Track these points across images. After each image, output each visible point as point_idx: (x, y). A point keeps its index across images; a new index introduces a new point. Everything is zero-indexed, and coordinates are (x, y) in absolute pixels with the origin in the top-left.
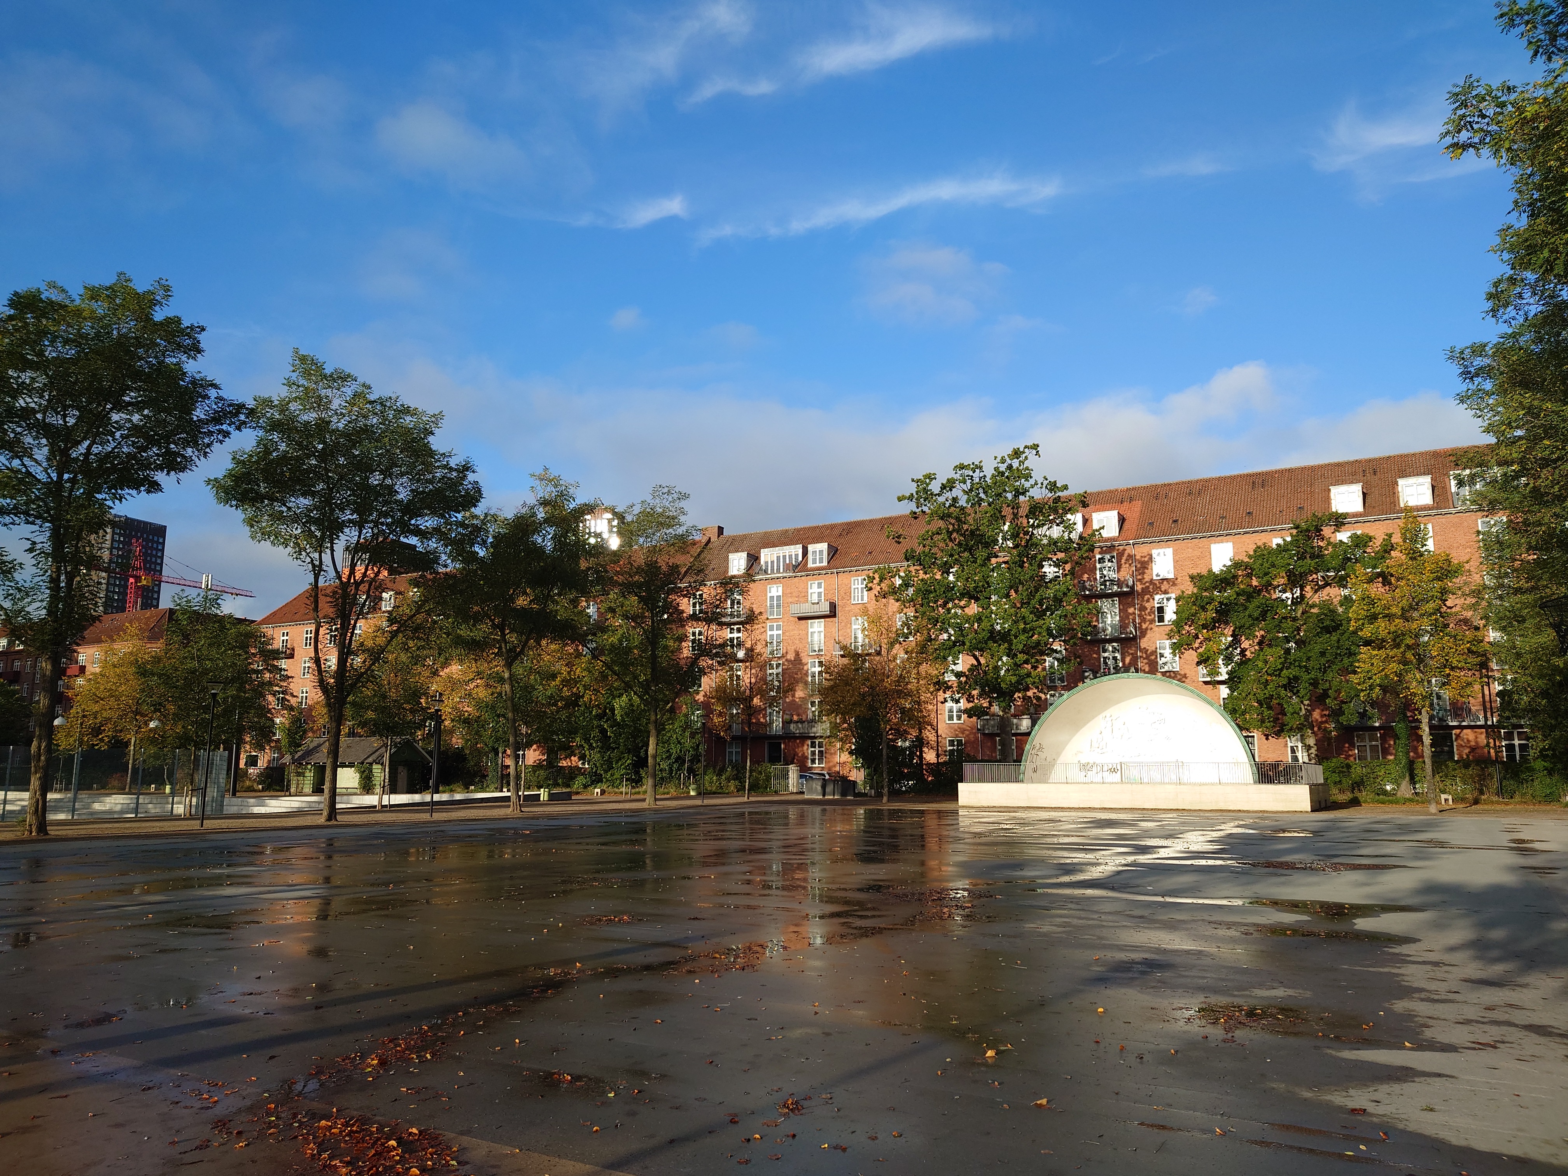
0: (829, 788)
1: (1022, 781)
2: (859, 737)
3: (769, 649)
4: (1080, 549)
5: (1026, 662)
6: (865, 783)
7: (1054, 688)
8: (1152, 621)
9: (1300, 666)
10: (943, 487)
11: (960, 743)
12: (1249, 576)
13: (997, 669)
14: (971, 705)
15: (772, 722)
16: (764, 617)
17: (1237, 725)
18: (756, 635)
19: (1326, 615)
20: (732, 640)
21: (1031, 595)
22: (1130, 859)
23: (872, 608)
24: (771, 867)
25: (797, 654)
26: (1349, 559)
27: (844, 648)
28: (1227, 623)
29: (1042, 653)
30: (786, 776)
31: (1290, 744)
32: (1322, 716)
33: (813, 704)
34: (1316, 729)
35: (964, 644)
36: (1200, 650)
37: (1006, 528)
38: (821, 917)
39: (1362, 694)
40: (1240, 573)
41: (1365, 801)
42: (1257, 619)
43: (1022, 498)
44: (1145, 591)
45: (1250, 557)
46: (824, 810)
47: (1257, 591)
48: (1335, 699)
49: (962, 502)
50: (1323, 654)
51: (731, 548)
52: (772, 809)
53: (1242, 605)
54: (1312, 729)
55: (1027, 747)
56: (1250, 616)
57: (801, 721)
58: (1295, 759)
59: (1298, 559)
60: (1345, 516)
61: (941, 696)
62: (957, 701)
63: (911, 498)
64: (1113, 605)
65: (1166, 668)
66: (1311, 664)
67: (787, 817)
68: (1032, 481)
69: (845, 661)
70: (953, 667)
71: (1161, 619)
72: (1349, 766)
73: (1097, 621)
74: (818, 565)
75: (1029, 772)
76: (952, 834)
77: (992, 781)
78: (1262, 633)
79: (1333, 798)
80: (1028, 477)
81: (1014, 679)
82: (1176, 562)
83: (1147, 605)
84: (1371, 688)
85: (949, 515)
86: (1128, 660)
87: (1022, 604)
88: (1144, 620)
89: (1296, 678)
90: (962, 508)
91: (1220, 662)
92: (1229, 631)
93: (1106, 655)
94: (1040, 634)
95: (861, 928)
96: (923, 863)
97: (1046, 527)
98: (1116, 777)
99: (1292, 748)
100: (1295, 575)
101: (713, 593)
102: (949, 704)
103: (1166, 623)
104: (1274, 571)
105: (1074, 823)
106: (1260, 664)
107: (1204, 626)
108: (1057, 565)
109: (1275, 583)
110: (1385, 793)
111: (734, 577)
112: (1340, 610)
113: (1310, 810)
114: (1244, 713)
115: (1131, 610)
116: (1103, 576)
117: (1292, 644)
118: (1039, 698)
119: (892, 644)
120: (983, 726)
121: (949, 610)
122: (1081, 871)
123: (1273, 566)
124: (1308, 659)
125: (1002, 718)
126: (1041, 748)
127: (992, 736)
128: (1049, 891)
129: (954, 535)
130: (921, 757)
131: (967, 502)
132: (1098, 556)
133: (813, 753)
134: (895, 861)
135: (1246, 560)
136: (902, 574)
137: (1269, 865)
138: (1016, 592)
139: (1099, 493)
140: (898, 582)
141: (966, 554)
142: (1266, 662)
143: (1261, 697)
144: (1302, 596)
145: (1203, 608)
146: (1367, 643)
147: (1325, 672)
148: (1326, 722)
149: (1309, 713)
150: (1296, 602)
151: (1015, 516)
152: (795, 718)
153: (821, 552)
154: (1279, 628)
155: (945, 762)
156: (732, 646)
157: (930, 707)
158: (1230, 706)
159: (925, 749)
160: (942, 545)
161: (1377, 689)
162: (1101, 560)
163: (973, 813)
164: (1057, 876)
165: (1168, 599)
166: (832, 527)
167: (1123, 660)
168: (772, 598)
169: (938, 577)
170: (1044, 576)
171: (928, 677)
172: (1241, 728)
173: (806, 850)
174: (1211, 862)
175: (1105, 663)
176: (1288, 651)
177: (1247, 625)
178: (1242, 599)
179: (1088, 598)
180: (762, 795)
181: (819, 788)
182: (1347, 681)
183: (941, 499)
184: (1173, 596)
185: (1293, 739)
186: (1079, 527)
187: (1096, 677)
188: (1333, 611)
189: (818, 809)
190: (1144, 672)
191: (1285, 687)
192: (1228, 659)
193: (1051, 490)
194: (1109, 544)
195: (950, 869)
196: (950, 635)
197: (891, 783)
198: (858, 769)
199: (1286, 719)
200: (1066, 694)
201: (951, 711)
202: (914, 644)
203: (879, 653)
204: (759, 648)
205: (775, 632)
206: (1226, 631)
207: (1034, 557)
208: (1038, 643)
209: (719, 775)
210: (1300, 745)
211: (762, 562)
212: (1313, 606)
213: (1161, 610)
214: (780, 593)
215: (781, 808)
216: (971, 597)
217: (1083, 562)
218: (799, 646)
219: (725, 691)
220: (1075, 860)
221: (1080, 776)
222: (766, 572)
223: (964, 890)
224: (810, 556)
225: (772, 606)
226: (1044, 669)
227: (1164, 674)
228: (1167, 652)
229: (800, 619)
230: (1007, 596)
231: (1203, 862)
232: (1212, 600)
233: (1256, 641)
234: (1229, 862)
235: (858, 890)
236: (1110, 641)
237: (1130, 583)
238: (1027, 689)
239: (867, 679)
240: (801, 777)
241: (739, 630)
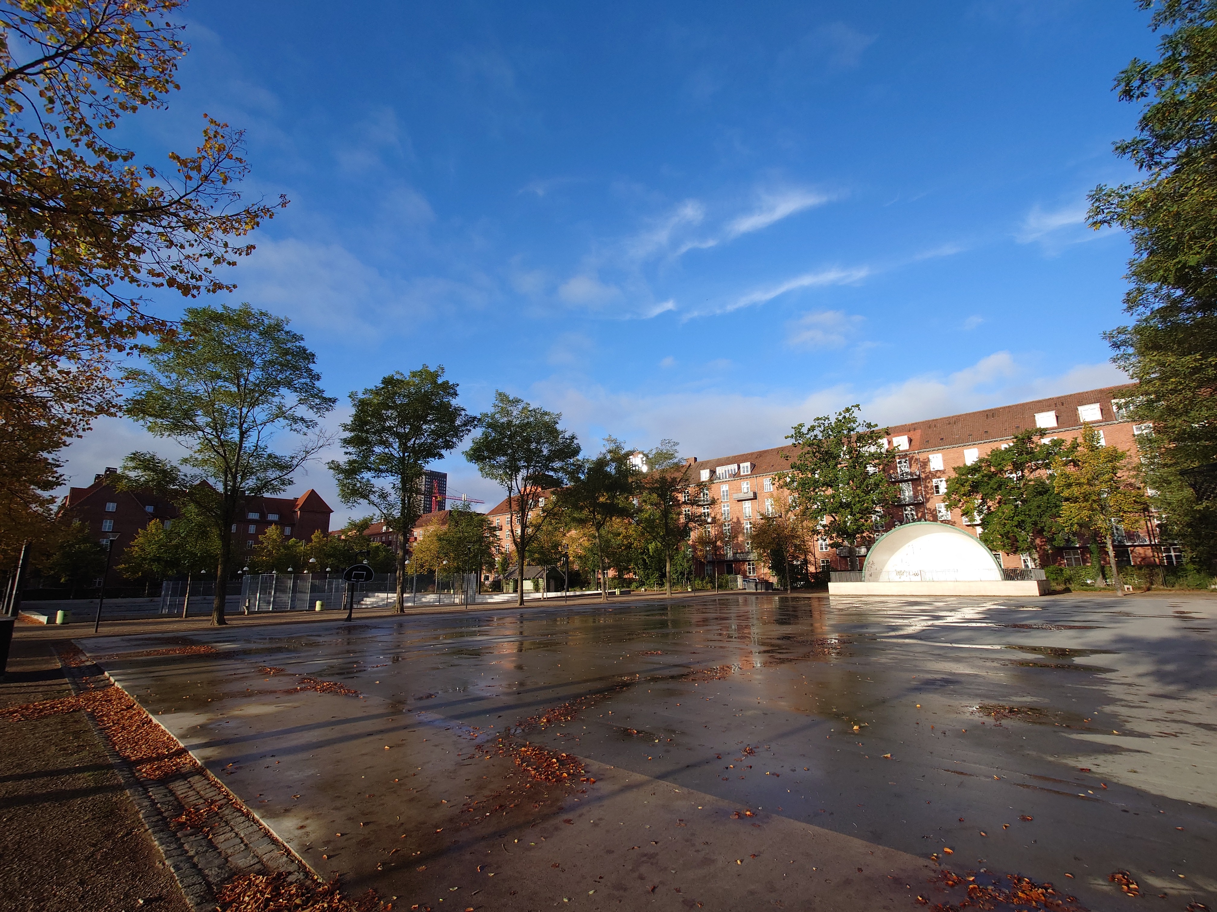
0: (759, 586)
1: (864, 581)
2: (773, 560)
3: (724, 517)
4: (887, 457)
5: (861, 518)
6: (778, 583)
7: (879, 531)
8: (933, 493)
9: (1025, 514)
10: (809, 430)
11: (827, 561)
12: (989, 466)
13: (845, 522)
14: (832, 541)
15: (727, 554)
16: (720, 501)
17: (989, 548)
18: (716, 510)
19: (1039, 485)
20: (704, 513)
21: (862, 483)
22: (930, 623)
23: (775, 494)
24: (731, 627)
25: (738, 519)
26: (1051, 453)
27: (762, 515)
28: (977, 492)
29: (870, 513)
30: (736, 581)
31: (1022, 558)
32: (1041, 542)
33: (748, 544)
34: (1038, 549)
35: (826, 510)
36: (963, 508)
37: (845, 449)
38: (759, 653)
39: (1066, 529)
40: (983, 464)
41: (1075, 590)
42: (996, 489)
43: (852, 432)
44: (927, 477)
45: (989, 455)
46: (757, 598)
47: (995, 474)
48: (1049, 532)
49: (820, 437)
50: (1039, 507)
51: (702, 468)
52: (730, 597)
53: (986, 482)
54: (1036, 549)
55: (865, 563)
56: (991, 488)
57: (742, 553)
58: (1027, 566)
59: (1019, 455)
60: (1046, 429)
61: (815, 537)
62: (825, 540)
63: (792, 436)
64: (909, 486)
65: (943, 519)
66: (1032, 513)
67: (738, 601)
68: (857, 424)
69: (763, 521)
70: (821, 522)
71: (938, 492)
72: (1061, 570)
73: (900, 494)
74: (746, 473)
75: (867, 576)
76: (827, 609)
77: (847, 581)
78: (1000, 497)
79: (1053, 588)
80: (855, 422)
81: (855, 527)
82: (944, 461)
83: (929, 485)
84: (1072, 525)
85: (813, 444)
86: (920, 515)
87: (857, 487)
88: (928, 493)
89: (1023, 521)
90: (820, 440)
91: (975, 514)
92: (979, 496)
93: (907, 512)
94: (868, 503)
95: (780, 659)
96: (812, 625)
97: (867, 447)
98: (918, 578)
99: (1024, 560)
100: (1017, 464)
101: (694, 490)
102: (820, 541)
103: (941, 494)
104: (1004, 463)
105: (896, 603)
106: (1000, 514)
107: (964, 495)
108: (875, 466)
109: (1005, 469)
110: (1087, 585)
111: (703, 482)
112: (1047, 482)
113: (1038, 594)
114: (993, 541)
115: (919, 488)
116: (902, 471)
117: (1019, 502)
118: (870, 537)
119: (787, 512)
120: (840, 552)
121: (817, 493)
122: (901, 629)
123: (1004, 460)
124: (1030, 510)
125: (850, 548)
126: (873, 563)
127: (845, 558)
128: (884, 640)
129: (817, 454)
130: (807, 569)
131: (823, 436)
132: (898, 461)
133: (750, 569)
134: (796, 624)
135: (987, 457)
136: (790, 476)
137: (1015, 626)
138: (853, 481)
139: (895, 427)
140: (788, 480)
141: (824, 463)
142: (1003, 513)
143: (1002, 532)
144: (1023, 476)
145: (962, 485)
146: (1067, 499)
147: (1041, 517)
148: (1044, 545)
149: (1033, 541)
150: (1019, 479)
151: (849, 442)
152: (739, 551)
153: (747, 467)
154: (1010, 494)
155: (820, 572)
156: (705, 516)
157: (810, 543)
158: (984, 538)
159: (809, 565)
160: (810, 459)
161: (1076, 526)
162: (900, 463)
163: (837, 598)
164: (888, 632)
165: (941, 481)
166: (752, 454)
167: (917, 515)
168: (723, 491)
169: (809, 476)
170: (868, 472)
171: (808, 528)
172: (991, 550)
173: (748, 618)
174: (979, 625)
175: (907, 517)
176: (1017, 506)
177: (990, 493)
178: (985, 479)
179: (894, 483)
180: (725, 590)
181: (754, 587)
182: (1056, 522)
183: (808, 436)
184: (944, 479)
185: (1024, 555)
186: (886, 446)
187: (902, 525)
188: (1043, 483)
189: (754, 597)
190: (930, 521)
191: (1016, 526)
192: (980, 512)
193: (868, 428)
194: (903, 454)
195: (827, 628)
196: (818, 506)
197: (792, 583)
198: (774, 576)
199: (1019, 544)
200: (885, 534)
201: (821, 545)
202: (799, 511)
203: (781, 517)
204: (718, 517)
205: (726, 508)
206: (977, 497)
207: (862, 463)
208: (867, 508)
209: (702, 580)
210: (1029, 558)
211: (717, 474)
212: (1029, 481)
213: (937, 487)
214: (727, 489)
215: (735, 597)
216: (828, 486)
217: (889, 464)
218: (739, 515)
219: (702, 539)
220: (897, 624)
221: (897, 578)
222: (719, 478)
223: (835, 639)
224: (741, 469)
225: (724, 495)
226: (872, 521)
227: (942, 521)
228: (943, 510)
229: (738, 501)
230: (848, 484)
231: (974, 625)
232: (967, 480)
233: (997, 501)
234: (990, 625)
235: (778, 639)
236: (908, 505)
237: (918, 473)
238: (863, 532)
239: (775, 530)
240: (744, 581)
241: (708, 508)
